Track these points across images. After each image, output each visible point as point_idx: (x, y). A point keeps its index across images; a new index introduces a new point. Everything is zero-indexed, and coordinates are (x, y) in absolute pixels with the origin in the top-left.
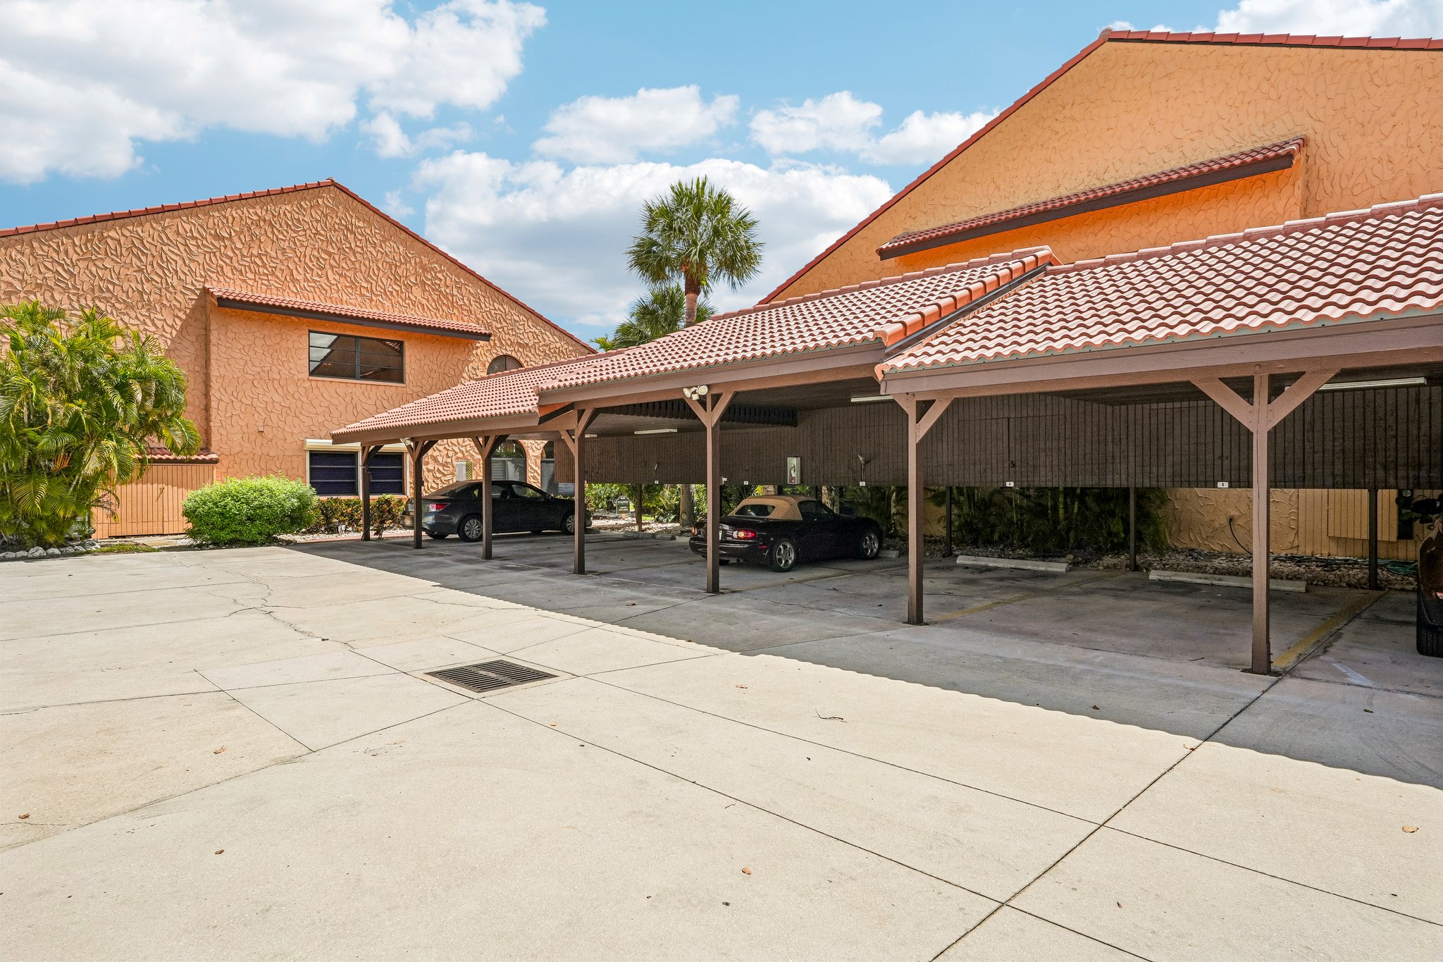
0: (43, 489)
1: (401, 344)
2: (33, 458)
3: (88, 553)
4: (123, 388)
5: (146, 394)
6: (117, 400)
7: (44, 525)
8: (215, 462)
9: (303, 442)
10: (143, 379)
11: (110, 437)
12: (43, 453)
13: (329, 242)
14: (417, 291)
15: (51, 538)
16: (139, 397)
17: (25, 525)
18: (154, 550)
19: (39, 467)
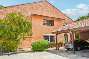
0: (11, 41)
1: (54, 21)
2: (10, 36)
3: (18, 53)
4: (24, 24)
5: (27, 25)
6: (23, 26)
7: (11, 48)
8: (32, 37)
9: (43, 34)
10: (27, 23)
11: (22, 32)
12: (12, 35)
13: (45, 8)
14: (55, 14)
15: (12, 50)
16: (26, 26)
17: (9, 48)
18: (26, 52)
19: (11, 38)
